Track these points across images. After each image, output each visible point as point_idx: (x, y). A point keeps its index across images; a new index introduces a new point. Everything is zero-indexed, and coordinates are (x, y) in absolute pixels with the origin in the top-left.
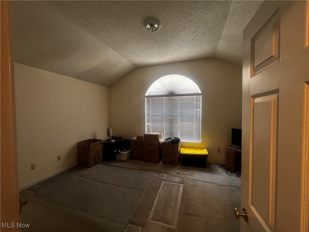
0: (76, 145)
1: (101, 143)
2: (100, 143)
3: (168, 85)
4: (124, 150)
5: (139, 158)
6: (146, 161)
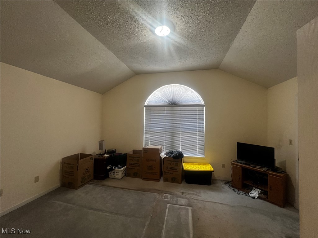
2: (91, 158)
3: (170, 95)
4: (119, 166)
5: (136, 175)
6: (144, 179)
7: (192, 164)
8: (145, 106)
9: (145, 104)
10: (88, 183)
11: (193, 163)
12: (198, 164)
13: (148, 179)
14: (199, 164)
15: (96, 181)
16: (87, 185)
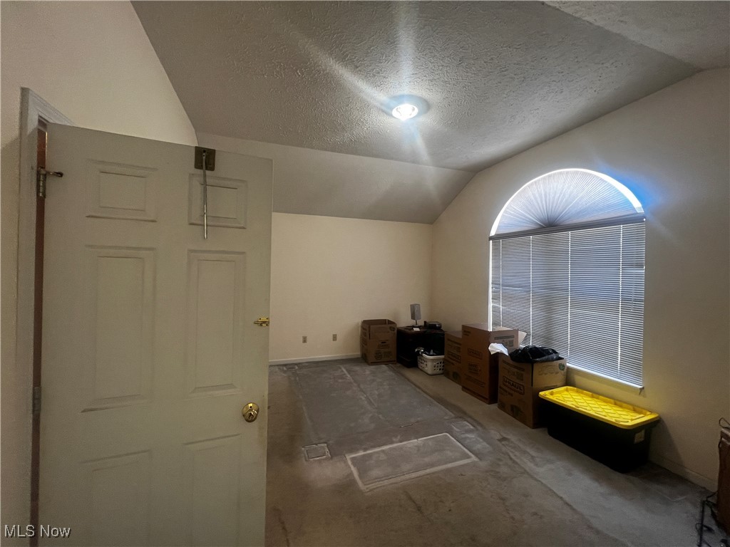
0: (360, 324)
1: (392, 329)
2: (390, 327)
3: (540, 202)
4: (432, 352)
5: (455, 377)
6: (465, 389)
7: (592, 397)
8: (491, 238)
9: (493, 233)
10: (386, 363)
11: (595, 394)
12: (612, 401)
13: (468, 390)
14: (615, 404)
15: (399, 365)
16: (384, 366)
